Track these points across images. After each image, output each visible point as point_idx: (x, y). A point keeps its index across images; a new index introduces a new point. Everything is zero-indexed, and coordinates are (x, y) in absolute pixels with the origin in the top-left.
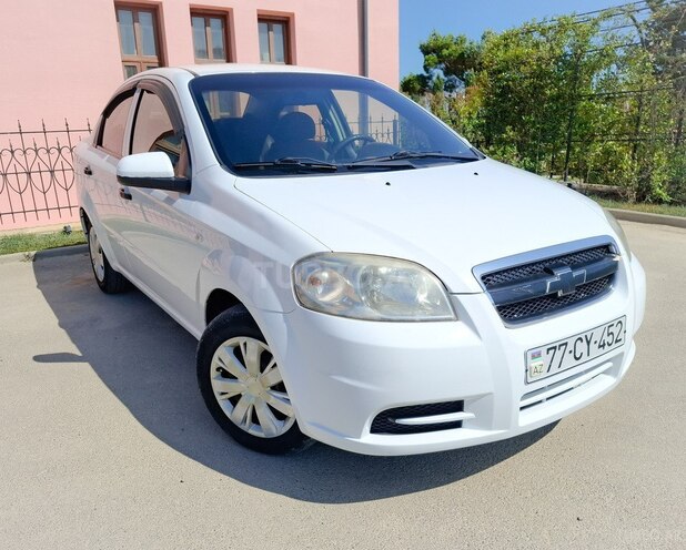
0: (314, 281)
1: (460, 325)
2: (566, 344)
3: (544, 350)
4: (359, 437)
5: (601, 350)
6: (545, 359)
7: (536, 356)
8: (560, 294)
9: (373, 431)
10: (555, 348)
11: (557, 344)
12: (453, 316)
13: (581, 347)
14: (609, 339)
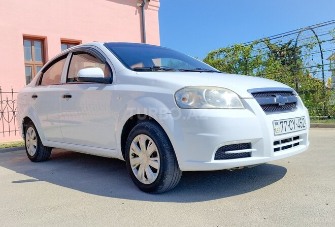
0: (184, 99)
1: (246, 110)
2: (286, 121)
3: (279, 122)
4: (210, 161)
5: (299, 129)
6: (280, 126)
7: (277, 124)
8: (280, 104)
9: (216, 159)
10: (282, 122)
11: (283, 121)
12: (243, 107)
13: (292, 124)
14: (301, 125)
